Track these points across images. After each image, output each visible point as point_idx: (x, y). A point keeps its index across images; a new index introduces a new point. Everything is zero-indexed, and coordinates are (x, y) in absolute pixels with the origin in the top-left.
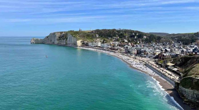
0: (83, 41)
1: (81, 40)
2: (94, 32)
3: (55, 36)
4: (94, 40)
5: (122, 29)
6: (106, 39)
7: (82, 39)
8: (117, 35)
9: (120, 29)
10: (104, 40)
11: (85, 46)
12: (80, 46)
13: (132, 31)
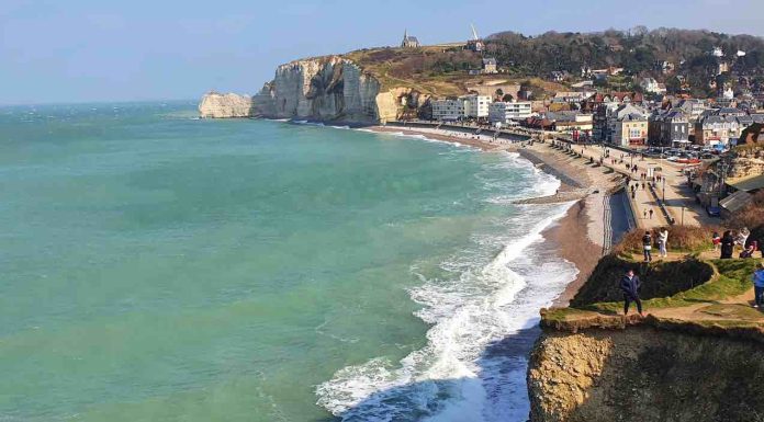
0: (409, 97)
1: (402, 90)
2: (479, 46)
3: (299, 78)
4: (469, 89)
5: (650, 29)
6: (534, 81)
7: (404, 84)
8: (609, 60)
9: (644, 28)
10: (525, 86)
11: (416, 121)
12: (394, 120)
13: (713, 38)
